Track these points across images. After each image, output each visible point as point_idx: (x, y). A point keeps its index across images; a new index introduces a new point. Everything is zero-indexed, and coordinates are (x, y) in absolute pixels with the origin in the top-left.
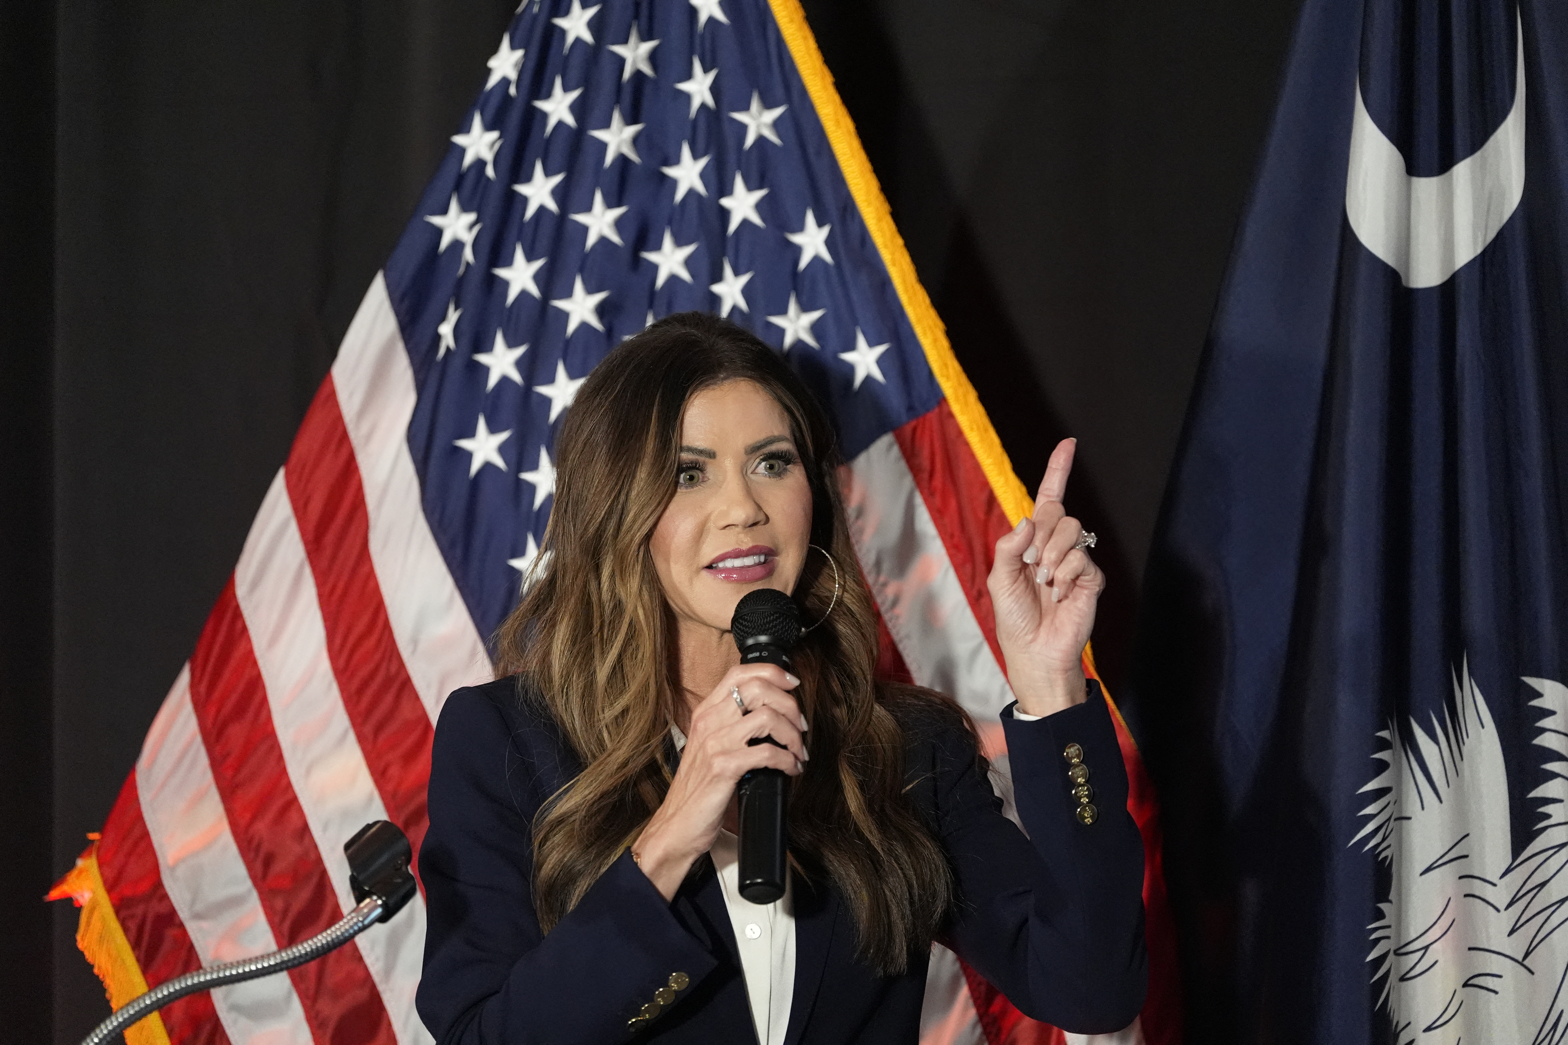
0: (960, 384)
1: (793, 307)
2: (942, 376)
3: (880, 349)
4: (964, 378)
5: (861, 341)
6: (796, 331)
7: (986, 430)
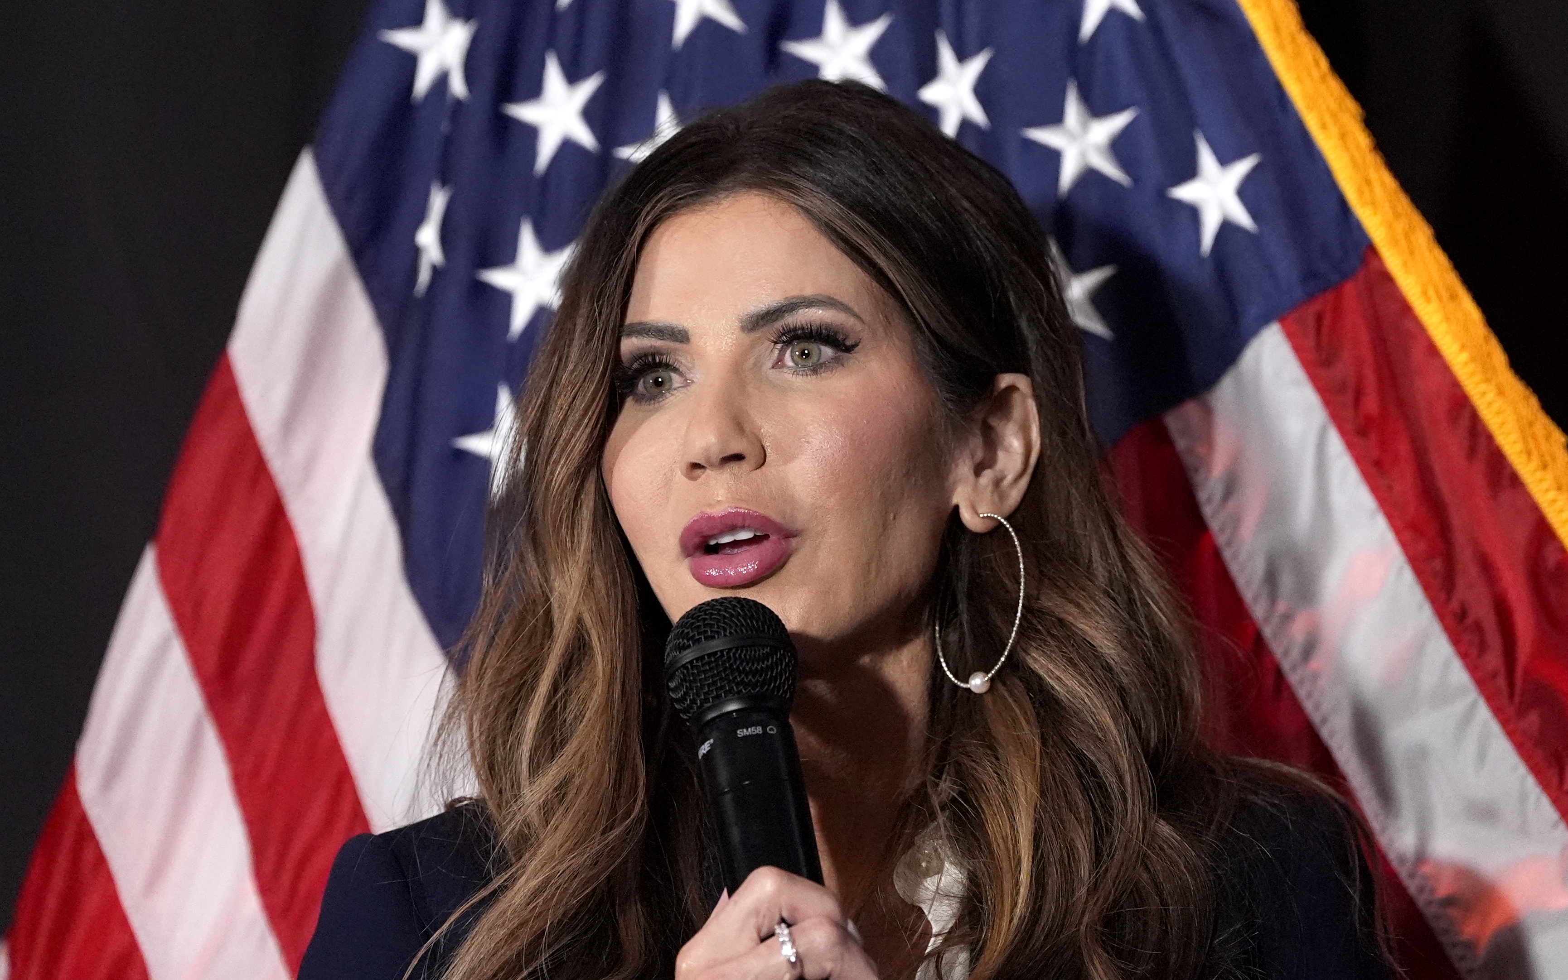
0: (1397, 216)
1: (1073, 109)
2: (1364, 204)
3: (1243, 167)
4: (1404, 203)
5: (1206, 158)
6: (1083, 155)
7: (1453, 297)
